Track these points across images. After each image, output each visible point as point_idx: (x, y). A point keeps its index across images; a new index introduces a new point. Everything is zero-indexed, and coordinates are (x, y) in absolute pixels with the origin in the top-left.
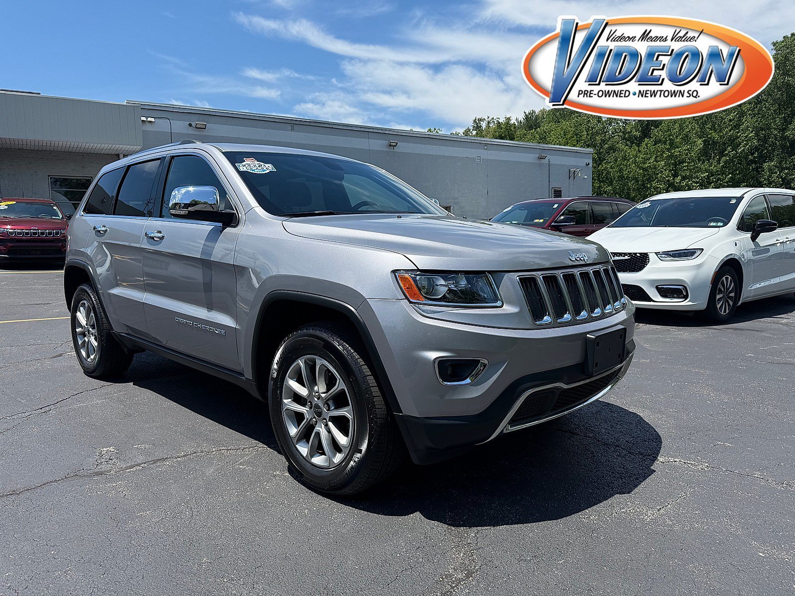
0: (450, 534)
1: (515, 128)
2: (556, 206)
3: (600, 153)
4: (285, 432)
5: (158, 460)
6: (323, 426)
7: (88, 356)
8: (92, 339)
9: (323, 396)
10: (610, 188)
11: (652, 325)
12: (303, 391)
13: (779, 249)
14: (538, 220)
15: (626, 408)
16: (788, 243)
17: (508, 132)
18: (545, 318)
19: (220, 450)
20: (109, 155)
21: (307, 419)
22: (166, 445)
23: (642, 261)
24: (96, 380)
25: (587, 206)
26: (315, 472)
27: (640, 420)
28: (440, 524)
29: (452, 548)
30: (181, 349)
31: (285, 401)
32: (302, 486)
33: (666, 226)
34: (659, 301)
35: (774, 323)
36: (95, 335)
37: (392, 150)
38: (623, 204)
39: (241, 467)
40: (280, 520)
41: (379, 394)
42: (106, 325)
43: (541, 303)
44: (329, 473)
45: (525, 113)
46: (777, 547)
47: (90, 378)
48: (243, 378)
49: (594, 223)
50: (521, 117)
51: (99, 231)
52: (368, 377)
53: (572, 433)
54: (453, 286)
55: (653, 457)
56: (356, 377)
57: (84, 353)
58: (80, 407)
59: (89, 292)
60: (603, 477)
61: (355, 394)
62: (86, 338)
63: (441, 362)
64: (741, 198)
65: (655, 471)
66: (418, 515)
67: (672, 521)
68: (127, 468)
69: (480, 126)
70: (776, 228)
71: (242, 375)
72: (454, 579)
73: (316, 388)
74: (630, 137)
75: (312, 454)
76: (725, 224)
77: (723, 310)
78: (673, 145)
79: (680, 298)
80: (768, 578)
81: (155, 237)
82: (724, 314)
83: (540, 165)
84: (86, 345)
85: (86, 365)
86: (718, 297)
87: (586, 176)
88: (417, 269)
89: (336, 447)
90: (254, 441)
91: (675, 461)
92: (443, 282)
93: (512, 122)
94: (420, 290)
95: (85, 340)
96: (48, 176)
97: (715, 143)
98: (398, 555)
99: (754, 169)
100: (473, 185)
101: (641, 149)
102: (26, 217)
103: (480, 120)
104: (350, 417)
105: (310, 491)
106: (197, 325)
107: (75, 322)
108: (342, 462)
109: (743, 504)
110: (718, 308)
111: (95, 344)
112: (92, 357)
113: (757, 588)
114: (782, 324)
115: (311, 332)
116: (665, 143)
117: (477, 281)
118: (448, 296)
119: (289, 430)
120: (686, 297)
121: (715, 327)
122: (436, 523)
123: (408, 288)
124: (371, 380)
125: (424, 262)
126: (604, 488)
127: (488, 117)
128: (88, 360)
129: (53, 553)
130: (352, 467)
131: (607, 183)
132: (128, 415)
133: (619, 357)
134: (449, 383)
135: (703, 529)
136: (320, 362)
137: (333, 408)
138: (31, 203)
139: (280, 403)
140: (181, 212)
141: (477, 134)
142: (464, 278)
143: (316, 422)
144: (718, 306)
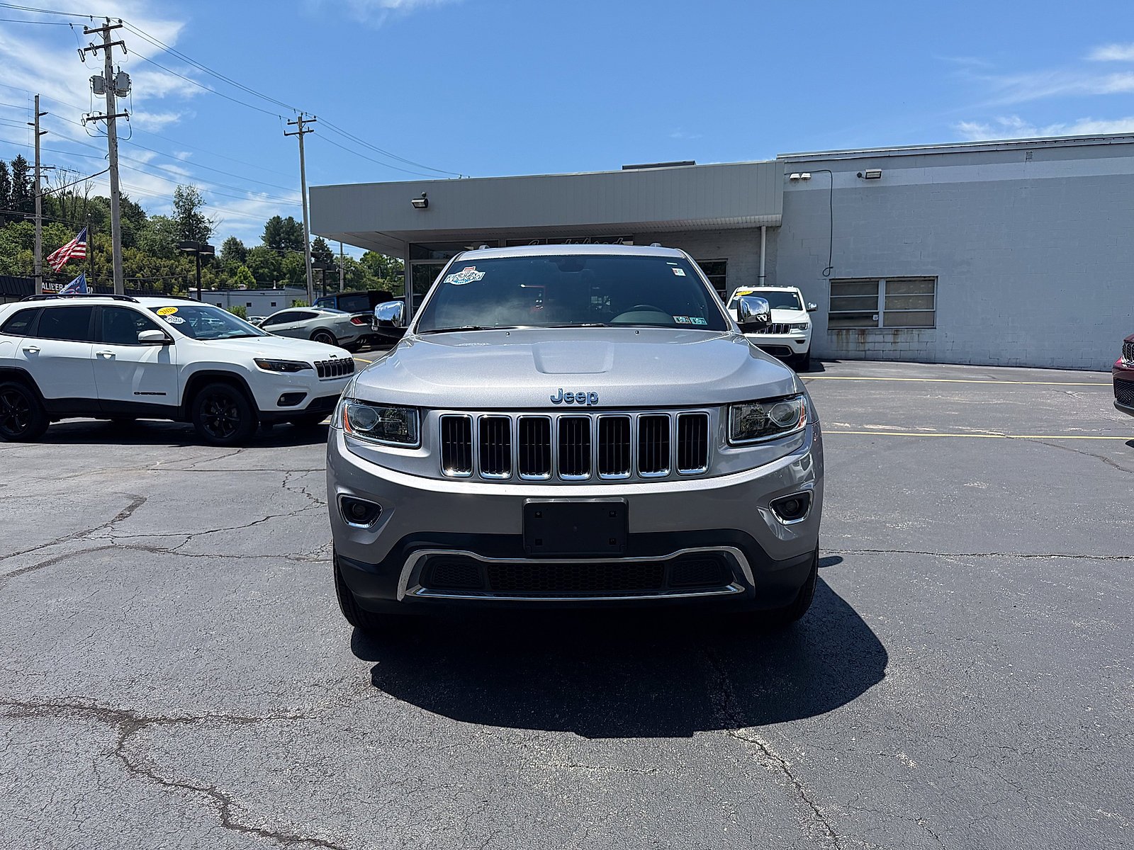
20: (750, 228)
63: (343, 499)
94: (349, 420)
133: (614, 544)
134: (352, 524)
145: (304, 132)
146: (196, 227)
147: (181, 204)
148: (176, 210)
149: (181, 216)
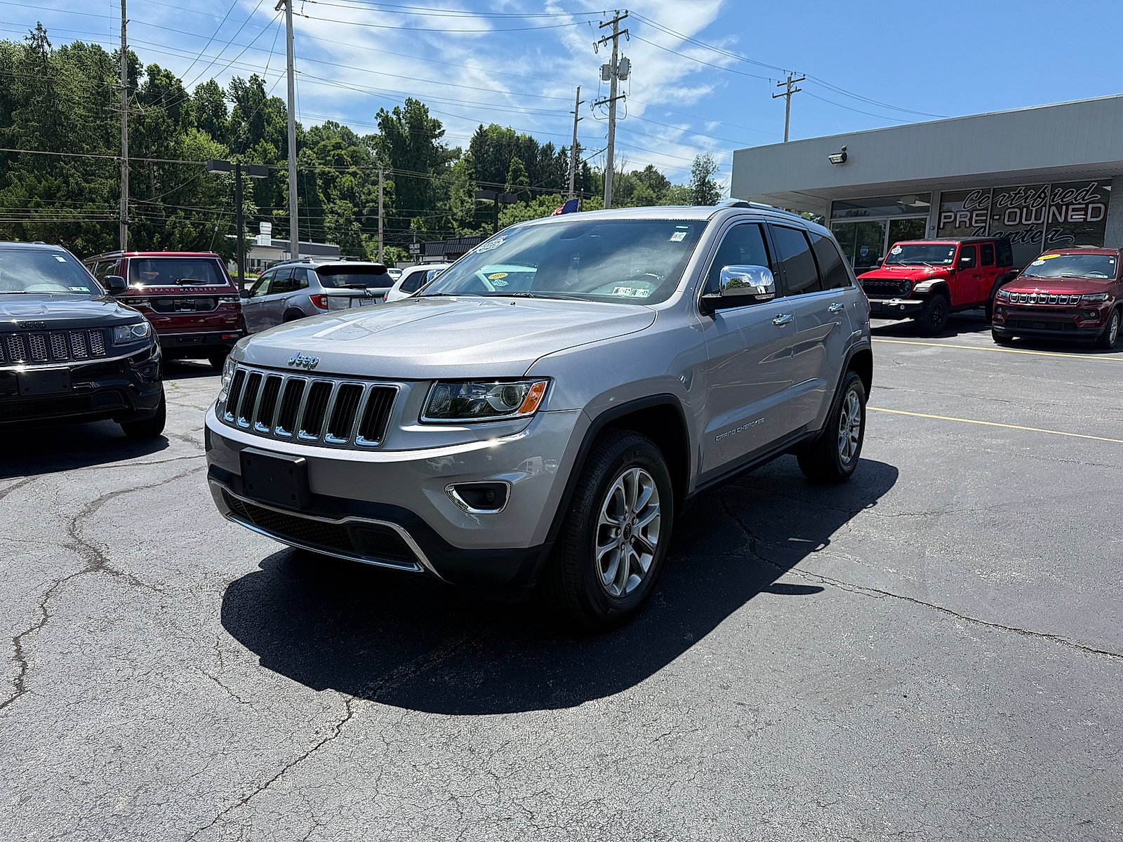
145: (791, 93)
146: (708, 194)
147: (697, 173)
148: (693, 179)
149: (697, 184)
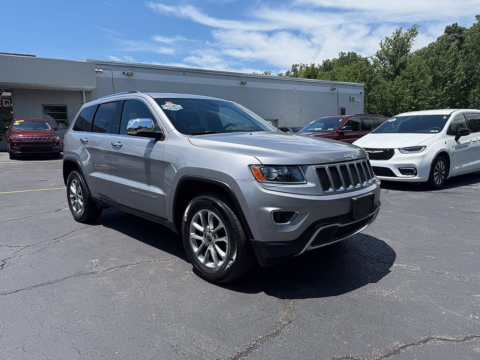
0: (280, 303)
1: (317, 70)
2: (341, 120)
3: (369, 85)
4: (192, 250)
5: (123, 266)
6: (212, 247)
7: (77, 210)
8: (80, 201)
9: (212, 231)
10: (375, 106)
11: (396, 191)
12: (201, 229)
13: (472, 145)
14: (330, 129)
15: (378, 238)
16: (477, 141)
17: (313, 73)
18: (330, 189)
19: (156, 261)
20: (77, 91)
21: (204, 243)
22: (126, 258)
23: (390, 153)
24: (82, 224)
25: (359, 120)
26: (208, 271)
27: (385, 244)
28: (275, 298)
29: (281, 309)
30: (130, 205)
31: (191, 234)
32: (201, 279)
33: (405, 133)
34: (400, 177)
35: (468, 189)
36: (81, 199)
37: (243, 86)
38: (381, 118)
39: (168, 269)
40: (190, 296)
41: (242, 230)
42: (88, 193)
43: (327, 181)
44: (216, 271)
45: (323, 61)
46: (453, 309)
47: (79, 223)
48: (168, 222)
49: (364, 130)
50: (321, 64)
51: (84, 141)
52: (236, 221)
53: (347, 251)
54: (280, 173)
55: (391, 264)
56: (230, 221)
57: (75, 209)
58: (76, 238)
59: (78, 174)
60: (362, 274)
61: (229, 230)
62: (76, 200)
63: (275, 213)
64: (450, 115)
65: (391, 271)
66: (263, 293)
67: (398, 296)
68: (107, 270)
69: (296, 69)
70: (470, 133)
71: (167, 220)
72: (282, 324)
73: (208, 227)
74: (388, 75)
75: (206, 262)
76: (440, 131)
77: (438, 181)
78: (414, 80)
79: (413, 175)
80: (446, 324)
81: (117, 145)
82: (439, 184)
83: (332, 94)
84: (76, 205)
85: (76, 216)
86: (435, 174)
87: (360, 100)
88: (261, 164)
89: (219, 258)
90: (173, 256)
91: (402, 266)
92: (275, 171)
93: (315, 67)
94: (263, 175)
95: (75, 201)
96: (42, 104)
97: (440, 78)
98: (253, 313)
99: (464, 94)
100: (292, 107)
101: (395, 82)
102: (30, 129)
103: (296, 65)
104: (226, 242)
105: (205, 281)
106: (142, 193)
107: (69, 191)
108: (223, 265)
109: (437, 288)
110: (435, 180)
111: (81, 203)
112: (80, 211)
113: (439, 329)
114: (473, 189)
115: (205, 197)
116: (409, 79)
117: (293, 170)
118: (278, 178)
119: (194, 250)
120: (416, 174)
121: (433, 191)
122: (273, 297)
123: (257, 174)
124: (238, 223)
125: (265, 160)
126: (363, 280)
127: (301, 64)
128: (77, 213)
129: (76, 312)
130: (228, 268)
131: (373, 103)
132: (103, 243)
133: (370, 210)
134: (279, 224)
135: (414, 300)
136: (210, 213)
137: (217, 237)
138: (33, 121)
139: (189, 234)
140: (134, 132)
141: (294, 74)
142: (286, 168)
143: (208, 245)
144: (435, 179)
